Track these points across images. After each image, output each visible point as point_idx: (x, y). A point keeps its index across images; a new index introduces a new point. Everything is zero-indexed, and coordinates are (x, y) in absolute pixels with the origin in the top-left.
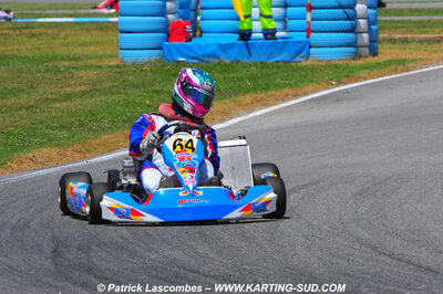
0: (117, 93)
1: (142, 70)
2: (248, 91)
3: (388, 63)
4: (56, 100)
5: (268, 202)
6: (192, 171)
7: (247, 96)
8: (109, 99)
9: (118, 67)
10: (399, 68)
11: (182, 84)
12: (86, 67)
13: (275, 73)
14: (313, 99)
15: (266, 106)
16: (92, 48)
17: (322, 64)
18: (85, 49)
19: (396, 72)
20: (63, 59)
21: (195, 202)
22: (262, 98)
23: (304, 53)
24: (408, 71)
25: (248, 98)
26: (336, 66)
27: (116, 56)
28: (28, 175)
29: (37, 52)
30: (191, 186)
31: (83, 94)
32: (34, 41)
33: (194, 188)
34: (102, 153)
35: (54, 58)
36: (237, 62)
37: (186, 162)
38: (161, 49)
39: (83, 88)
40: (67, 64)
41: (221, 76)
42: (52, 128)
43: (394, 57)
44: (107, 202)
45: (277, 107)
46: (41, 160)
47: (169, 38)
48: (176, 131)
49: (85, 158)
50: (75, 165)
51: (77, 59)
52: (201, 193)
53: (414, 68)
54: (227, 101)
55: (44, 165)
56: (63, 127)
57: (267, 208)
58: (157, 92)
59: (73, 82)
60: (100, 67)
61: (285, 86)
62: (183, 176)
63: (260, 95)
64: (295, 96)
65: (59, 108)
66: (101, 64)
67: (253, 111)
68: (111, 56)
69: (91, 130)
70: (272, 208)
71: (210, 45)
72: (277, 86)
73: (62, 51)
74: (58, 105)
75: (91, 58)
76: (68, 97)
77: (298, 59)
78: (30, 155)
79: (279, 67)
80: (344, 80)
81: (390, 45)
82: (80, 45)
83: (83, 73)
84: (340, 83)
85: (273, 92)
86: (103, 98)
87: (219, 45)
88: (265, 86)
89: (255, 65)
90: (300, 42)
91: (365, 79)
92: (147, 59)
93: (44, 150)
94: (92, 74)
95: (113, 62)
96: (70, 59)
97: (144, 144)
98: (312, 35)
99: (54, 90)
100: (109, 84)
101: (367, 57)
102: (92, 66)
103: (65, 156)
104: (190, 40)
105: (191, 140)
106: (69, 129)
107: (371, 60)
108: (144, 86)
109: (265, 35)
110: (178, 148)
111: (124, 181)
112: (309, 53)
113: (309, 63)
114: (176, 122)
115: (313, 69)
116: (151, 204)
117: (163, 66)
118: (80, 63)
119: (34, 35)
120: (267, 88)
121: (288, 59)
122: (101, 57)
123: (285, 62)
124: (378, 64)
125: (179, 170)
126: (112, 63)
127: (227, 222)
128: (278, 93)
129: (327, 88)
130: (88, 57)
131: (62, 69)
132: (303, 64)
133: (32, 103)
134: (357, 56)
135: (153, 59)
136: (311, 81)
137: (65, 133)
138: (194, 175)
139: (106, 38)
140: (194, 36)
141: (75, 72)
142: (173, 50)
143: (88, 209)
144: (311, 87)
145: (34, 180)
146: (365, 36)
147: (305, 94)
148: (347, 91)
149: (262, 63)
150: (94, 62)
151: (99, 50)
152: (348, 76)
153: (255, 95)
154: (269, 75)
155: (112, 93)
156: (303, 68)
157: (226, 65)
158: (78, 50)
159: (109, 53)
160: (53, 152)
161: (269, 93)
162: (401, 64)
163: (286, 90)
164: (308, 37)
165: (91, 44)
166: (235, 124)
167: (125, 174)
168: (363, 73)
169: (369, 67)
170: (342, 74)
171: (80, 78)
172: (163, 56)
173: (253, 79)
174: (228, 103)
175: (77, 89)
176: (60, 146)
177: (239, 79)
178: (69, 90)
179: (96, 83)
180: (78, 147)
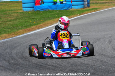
0: (23, 19)
1: (29, 13)
2: (56, 17)
3: (92, 9)
7: (56, 19)
8: (21, 21)
9: (23, 12)
10: (96, 10)
12: (14, 13)
13: (64, 13)
14: (73, 19)
16: (15, 8)
17: (76, 10)
18: (14, 8)
19: (95, 11)
20: (8, 11)
23: (70, 7)
24: (97, 11)
26: (79, 10)
27: (22, 10)
29: (1, 9)
31: (14, 20)
34: (20, 35)
35: (6, 11)
36: (53, 10)
38: (33, 7)
39: (14, 18)
40: (9, 12)
41: (49, 14)
42: (6, 29)
43: (94, 7)
47: (35, 4)
49: (15, 36)
50: (13, 38)
51: (12, 10)
53: (99, 10)
54: (51, 20)
55: (5, 38)
56: (9, 28)
58: (33, 19)
59: (11, 17)
60: (18, 13)
65: (8, 24)
66: (18, 12)
68: (21, 10)
69: (16, 29)
73: (8, 9)
74: (7, 23)
75: (15, 10)
76: (10, 21)
77: (69, 9)
78: (1, 36)
79: (64, 11)
80: (81, 14)
81: (93, 4)
82: (12, 7)
83: (13, 14)
84: (80, 15)
86: (19, 20)
87: (48, 6)
88: (60, 16)
89: (58, 11)
90: (69, 4)
91: (87, 13)
92: (30, 10)
93: (5, 34)
94: (16, 14)
96: (10, 11)
98: (73, 2)
99: (6, 19)
100: (20, 17)
101: (87, 7)
102: (16, 12)
103: (10, 36)
106: (11, 29)
107: (88, 8)
108: (29, 17)
112: (72, 7)
113: (72, 10)
115: (73, 11)
117: (34, 12)
118: (12, 12)
121: (66, 9)
123: (66, 10)
124: (90, 9)
126: (21, 12)
129: (77, 16)
130: (14, 10)
131: (8, 13)
132: (71, 10)
133: (1, 22)
134: (84, 7)
135: (31, 10)
136: (73, 14)
137: (10, 30)
139: (19, 5)
140: (42, 4)
141: (11, 14)
142: (37, 8)
144: (73, 16)
146: (86, 2)
148: (82, 17)
149: (60, 10)
151: (17, 8)
152: (82, 13)
154: (62, 13)
155: (21, 19)
156: (70, 11)
157: (50, 11)
159: (20, 9)
160: (7, 35)
162: (96, 9)
164: (71, 3)
168: (86, 12)
169: (88, 10)
170: (81, 12)
171: (13, 15)
172: (34, 9)
173: (58, 14)
174: (51, 21)
175: (12, 18)
176: (8, 33)
177: (54, 15)
178: (10, 19)
179: (17, 17)
180: (13, 33)
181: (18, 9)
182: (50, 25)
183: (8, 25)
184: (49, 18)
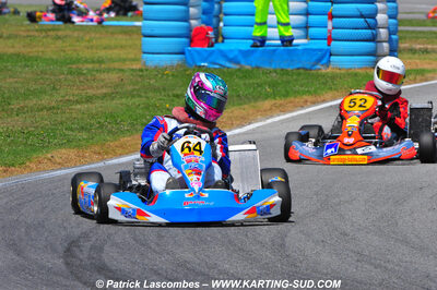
0: (140, 96)
1: (163, 74)
2: (267, 97)
4: (77, 102)
5: (272, 206)
6: (198, 173)
7: (266, 102)
8: (130, 101)
9: (141, 70)
10: (419, 77)
11: (195, 88)
12: (109, 70)
13: (296, 80)
15: (284, 112)
16: (115, 51)
17: (343, 72)
18: (110, 52)
19: (415, 81)
20: (86, 61)
21: (199, 204)
22: (281, 105)
23: (324, 61)
24: (426, 81)
25: (267, 104)
26: (356, 75)
27: (139, 60)
28: (46, 175)
29: (62, 54)
30: (196, 188)
31: (105, 96)
32: (59, 43)
33: (200, 190)
34: (121, 155)
35: (78, 61)
36: (258, 68)
37: (193, 165)
38: (183, 53)
39: (104, 91)
40: (90, 66)
41: (241, 82)
42: (72, 130)
44: (114, 202)
45: (295, 114)
46: (60, 161)
47: (192, 42)
48: (186, 133)
49: (103, 159)
50: (93, 166)
51: (100, 61)
52: (206, 195)
53: (433, 79)
54: (246, 106)
55: (62, 166)
56: (82, 129)
57: (272, 211)
58: (178, 96)
59: (95, 84)
60: (122, 70)
61: (304, 93)
62: (189, 178)
63: (279, 101)
64: (314, 103)
65: (79, 110)
66: (124, 67)
67: (272, 117)
68: (134, 60)
69: (110, 132)
70: (276, 212)
71: (231, 51)
72: (297, 93)
73: (87, 54)
74: (78, 106)
75: (114, 61)
76: (89, 100)
77: (318, 67)
78: (49, 156)
79: (299, 74)
81: (410, 55)
82: (105, 48)
83: (105, 76)
85: (292, 99)
86: (124, 100)
87: (241, 51)
88: (283, 92)
89: (275, 71)
90: (320, 50)
92: (169, 63)
93: (64, 151)
94: (114, 76)
95: (136, 66)
96: (93, 62)
97: (154, 146)
98: (333, 43)
99: (76, 92)
100: (130, 88)
102: (114, 69)
103: (84, 157)
104: (212, 46)
105: (199, 143)
106: (89, 131)
108: (164, 90)
109: (283, 42)
110: (186, 151)
111: (134, 182)
112: (329, 61)
113: (329, 70)
114: (186, 125)
115: (333, 77)
116: (157, 205)
117: (185, 70)
118: (103, 66)
119: (59, 38)
120: (287, 95)
121: (308, 67)
122: (125, 60)
123: (306, 69)
125: (186, 172)
126: (134, 67)
127: (233, 225)
128: (297, 100)
130: (112, 60)
131: (85, 72)
132: (324, 71)
133: (53, 104)
135: (175, 63)
136: (331, 89)
137: (84, 135)
138: (200, 177)
139: (130, 42)
140: (216, 41)
141: (98, 75)
142: (196, 55)
143: (96, 209)
144: (330, 94)
145: (52, 180)
146: (386, 45)
147: (324, 101)
149: (282, 70)
150: (116, 65)
151: (122, 54)
153: (274, 102)
154: (288, 82)
155: (133, 96)
156: (323, 76)
157: (247, 71)
158: (102, 54)
159: (132, 56)
160: (72, 153)
161: (288, 99)
162: (420, 74)
163: (305, 97)
164: (329, 45)
165: (116, 47)
166: (253, 130)
167: (135, 175)
171: (103, 80)
172: (185, 61)
173: (273, 85)
174: (247, 108)
175: (99, 92)
176: (78, 147)
177: (259, 85)
178: (91, 92)
179: (117, 86)
180: (97, 149)
181: (125, 56)
182: (241, 126)
183: (80, 116)
184: (239, 96)
